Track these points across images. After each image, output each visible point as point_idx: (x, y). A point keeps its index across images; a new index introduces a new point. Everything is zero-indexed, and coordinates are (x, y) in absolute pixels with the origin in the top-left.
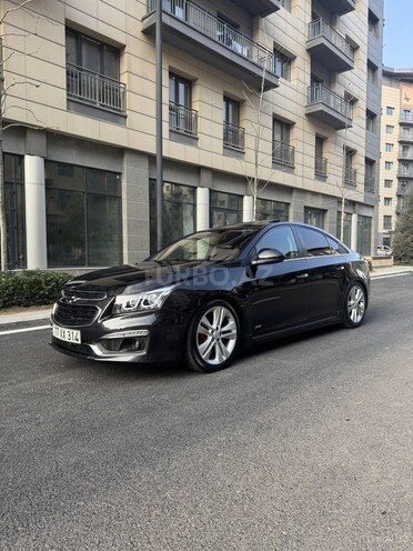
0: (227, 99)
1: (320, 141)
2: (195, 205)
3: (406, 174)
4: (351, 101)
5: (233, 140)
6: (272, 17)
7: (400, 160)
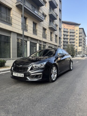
0: (34, 23)
1: (51, 33)
2: (27, 45)
3: (64, 41)
4: (57, 25)
5: (35, 31)
6: (42, 7)
7: (63, 38)
